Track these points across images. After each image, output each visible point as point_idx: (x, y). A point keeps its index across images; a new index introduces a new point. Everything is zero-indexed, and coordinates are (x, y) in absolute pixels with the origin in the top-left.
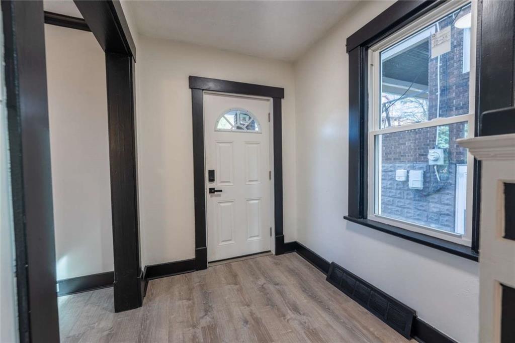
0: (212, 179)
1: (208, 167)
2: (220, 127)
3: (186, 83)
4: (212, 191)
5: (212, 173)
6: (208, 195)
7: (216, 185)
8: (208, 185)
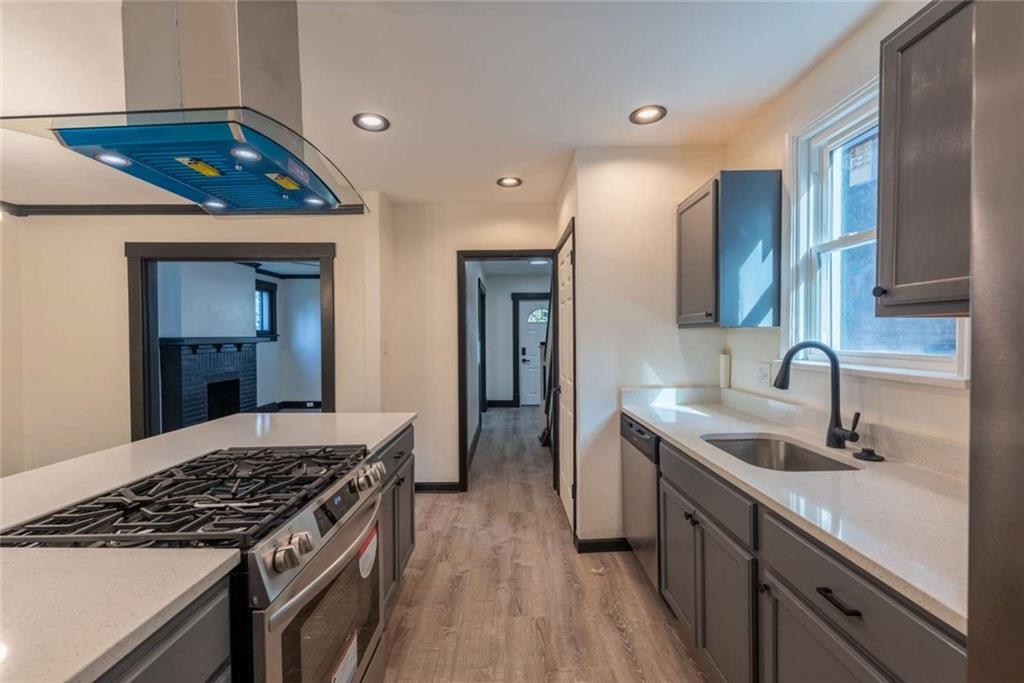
0: (524, 353)
1: (521, 345)
2: (529, 321)
3: (510, 297)
4: (524, 361)
5: (524, 350)
6: (521, 363)
7: (526, 357)
8: (521, 357)
